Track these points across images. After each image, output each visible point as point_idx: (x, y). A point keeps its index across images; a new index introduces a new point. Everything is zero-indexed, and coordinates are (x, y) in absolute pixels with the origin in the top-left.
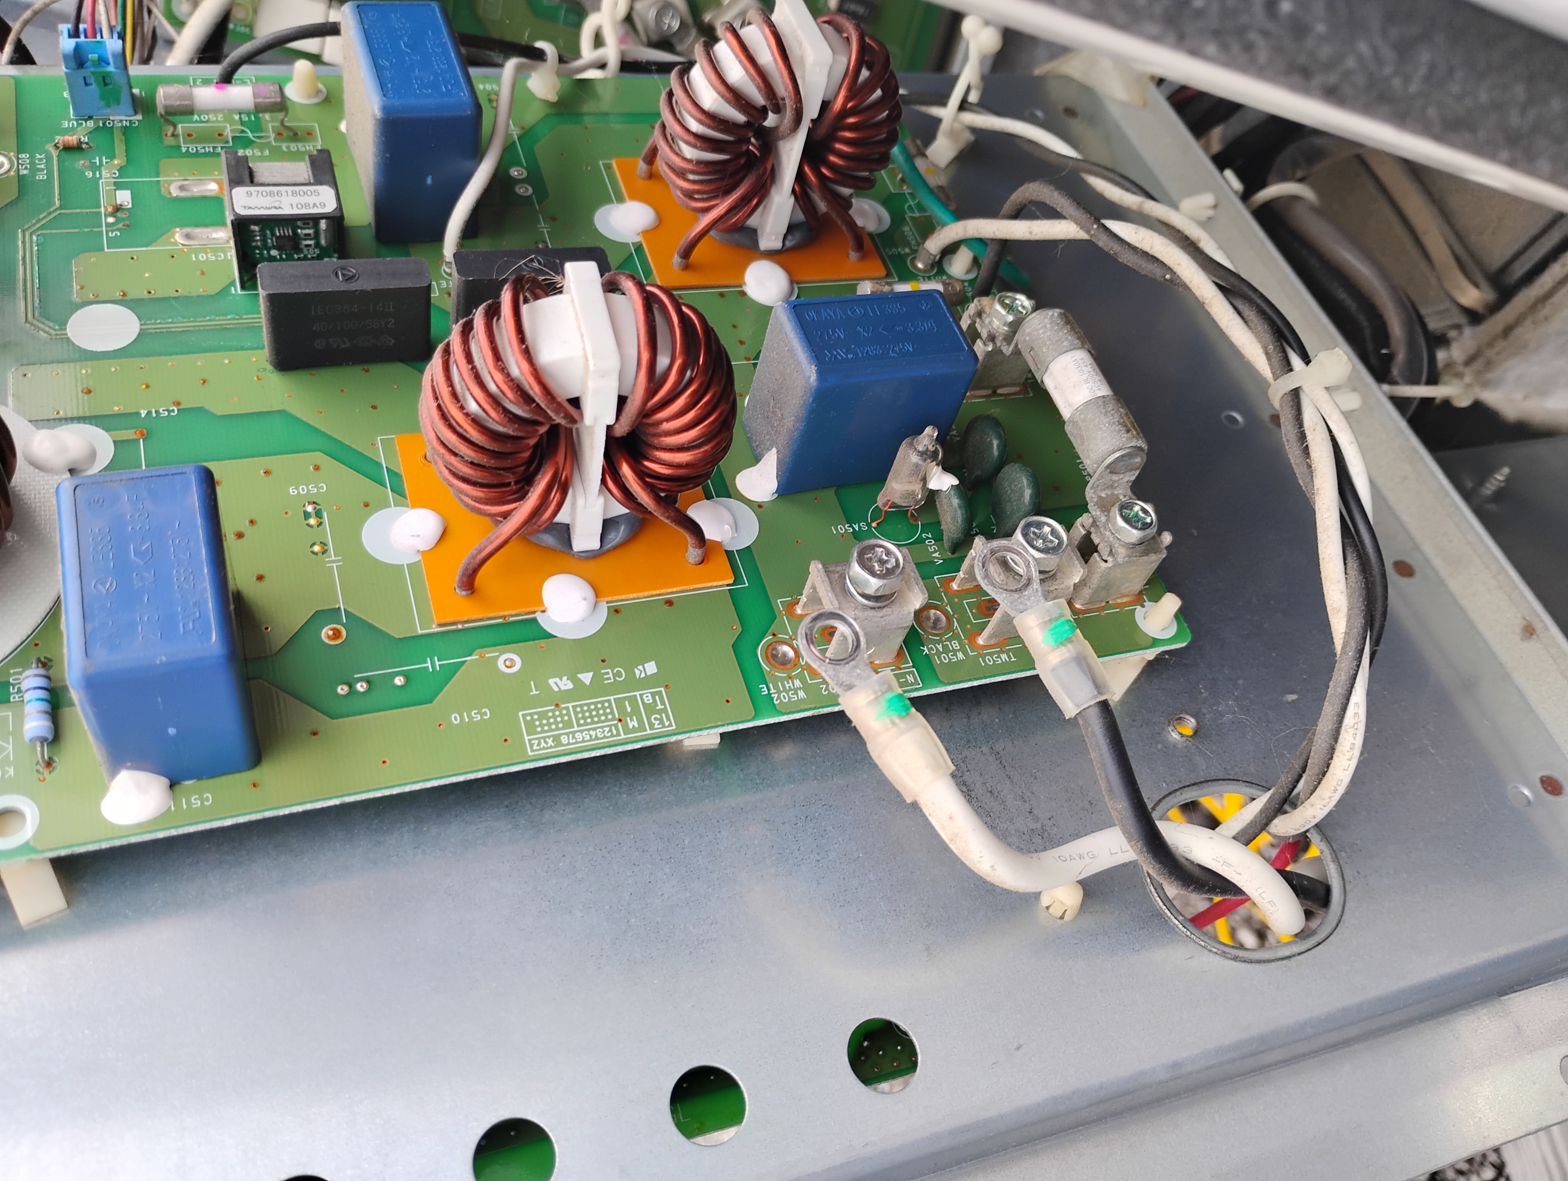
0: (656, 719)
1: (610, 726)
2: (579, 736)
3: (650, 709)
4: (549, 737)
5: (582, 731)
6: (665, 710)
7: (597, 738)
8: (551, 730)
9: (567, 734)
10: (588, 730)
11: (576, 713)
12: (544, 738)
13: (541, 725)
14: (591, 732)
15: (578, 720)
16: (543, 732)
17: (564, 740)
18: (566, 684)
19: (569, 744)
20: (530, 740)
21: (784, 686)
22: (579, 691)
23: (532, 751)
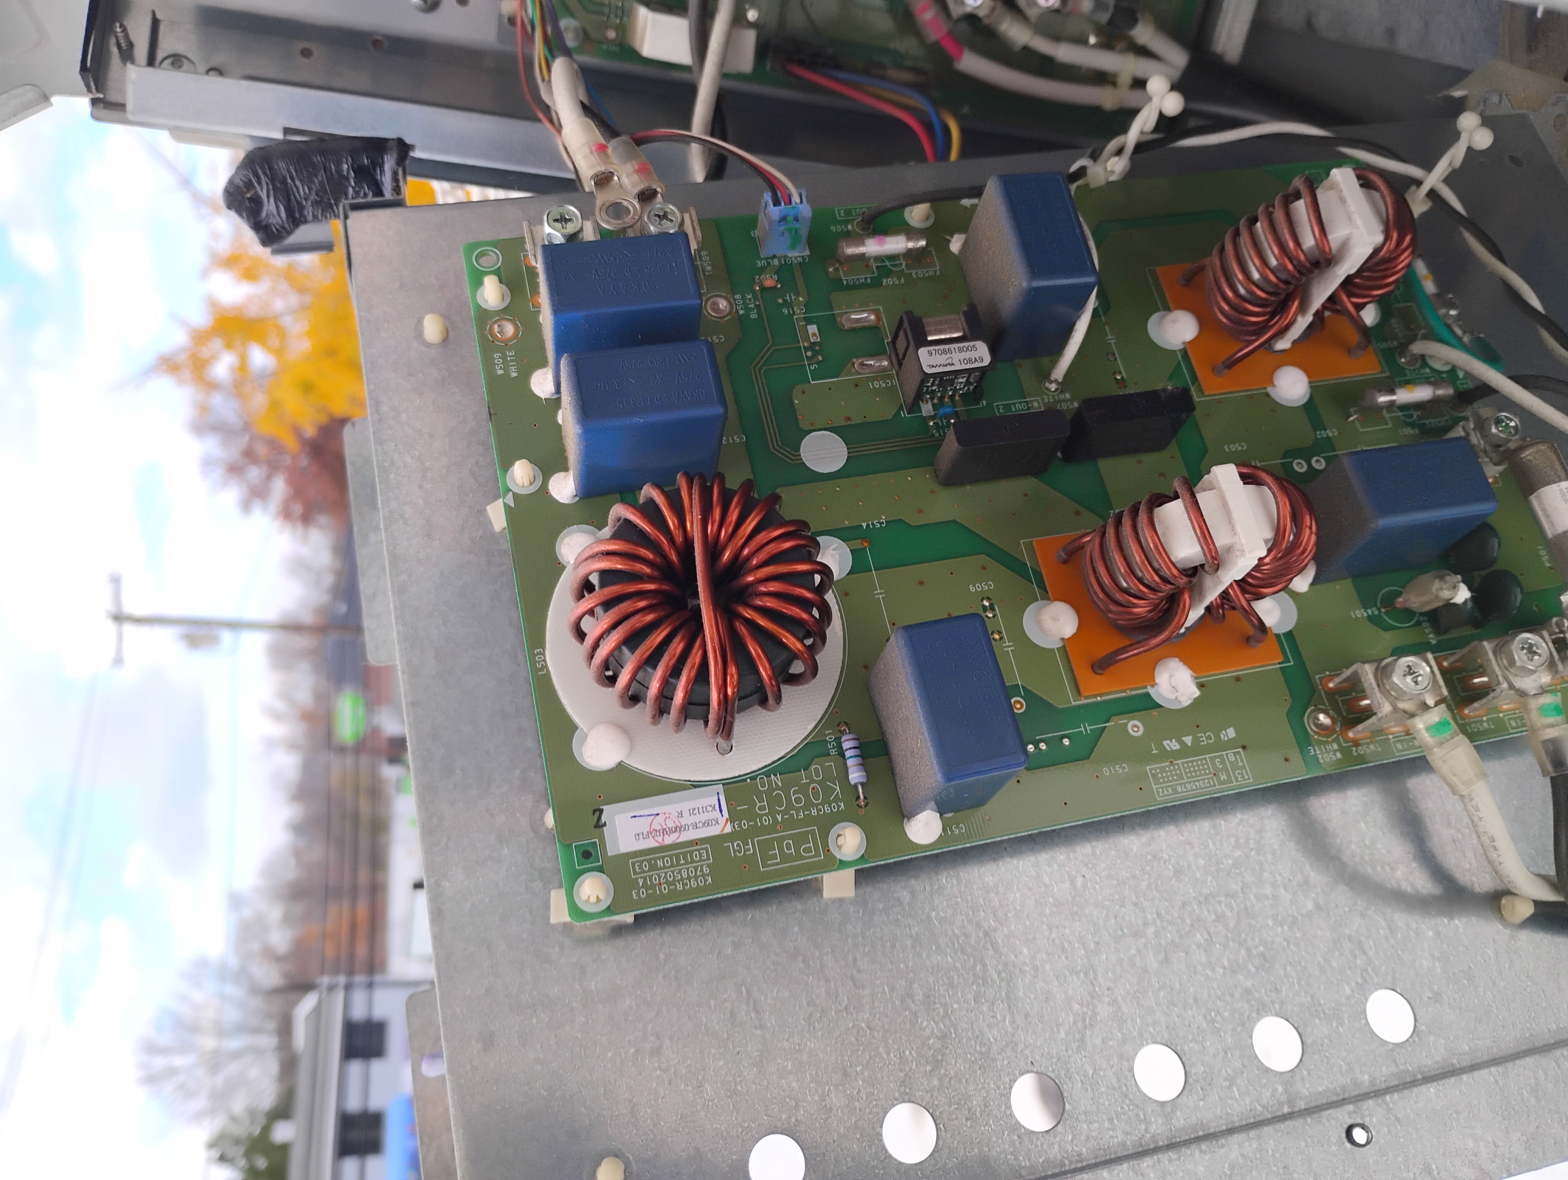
0: (1239, 774)
1: (1208, 779)
2: (1189, 786)
3: (1234, 766)
4: (1169, 786)
5: (1190, 783)
6: (1244, 767)
7: (1201, 788)
8: (1170, 781)
9: (1181, 784)
10: (1194, 781)
11: (1185, 768)
12: (1166, 787)
13: (1163, 778)
14: (1197, 784)
15: (1186, 773)
16: (1164, 782)
17: (1179, 789)
18: (1174, 745)
19: (1182, 792)
20: (1157, 789)
21: (1326, 749)
22: (1185, 752)
23: (1159, 797)
